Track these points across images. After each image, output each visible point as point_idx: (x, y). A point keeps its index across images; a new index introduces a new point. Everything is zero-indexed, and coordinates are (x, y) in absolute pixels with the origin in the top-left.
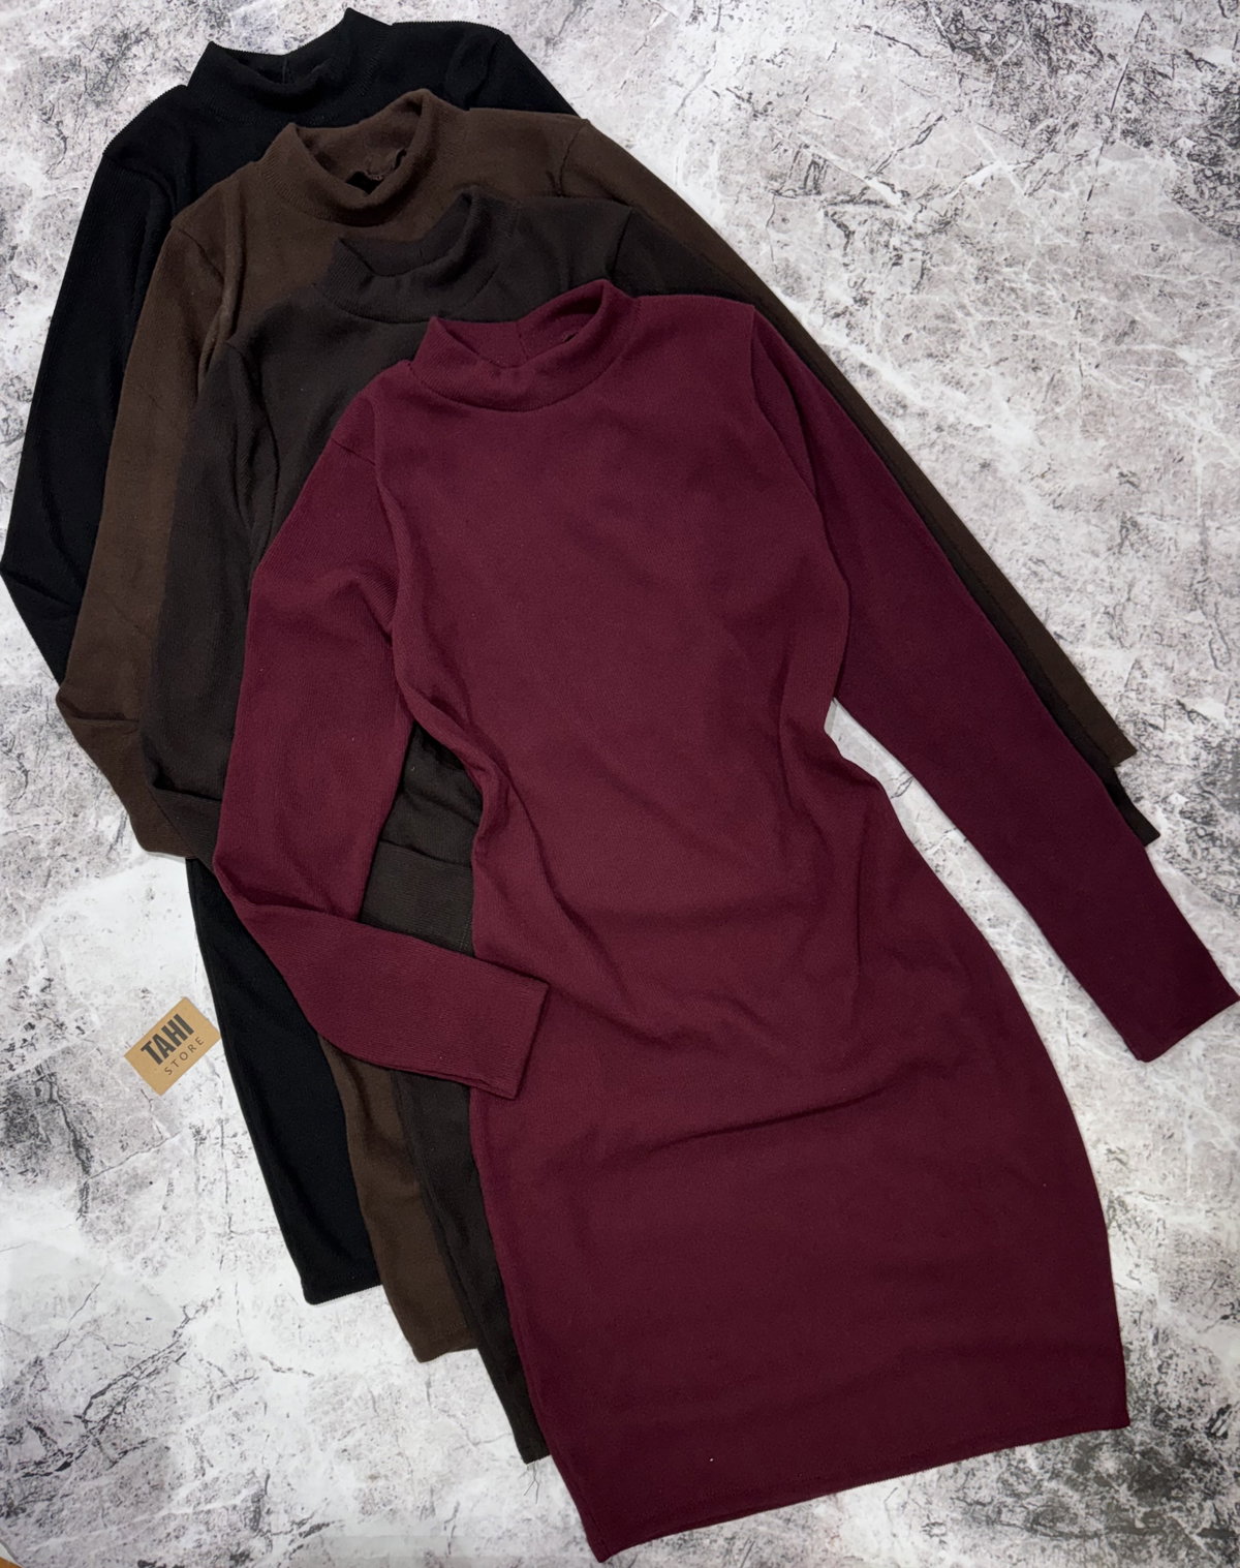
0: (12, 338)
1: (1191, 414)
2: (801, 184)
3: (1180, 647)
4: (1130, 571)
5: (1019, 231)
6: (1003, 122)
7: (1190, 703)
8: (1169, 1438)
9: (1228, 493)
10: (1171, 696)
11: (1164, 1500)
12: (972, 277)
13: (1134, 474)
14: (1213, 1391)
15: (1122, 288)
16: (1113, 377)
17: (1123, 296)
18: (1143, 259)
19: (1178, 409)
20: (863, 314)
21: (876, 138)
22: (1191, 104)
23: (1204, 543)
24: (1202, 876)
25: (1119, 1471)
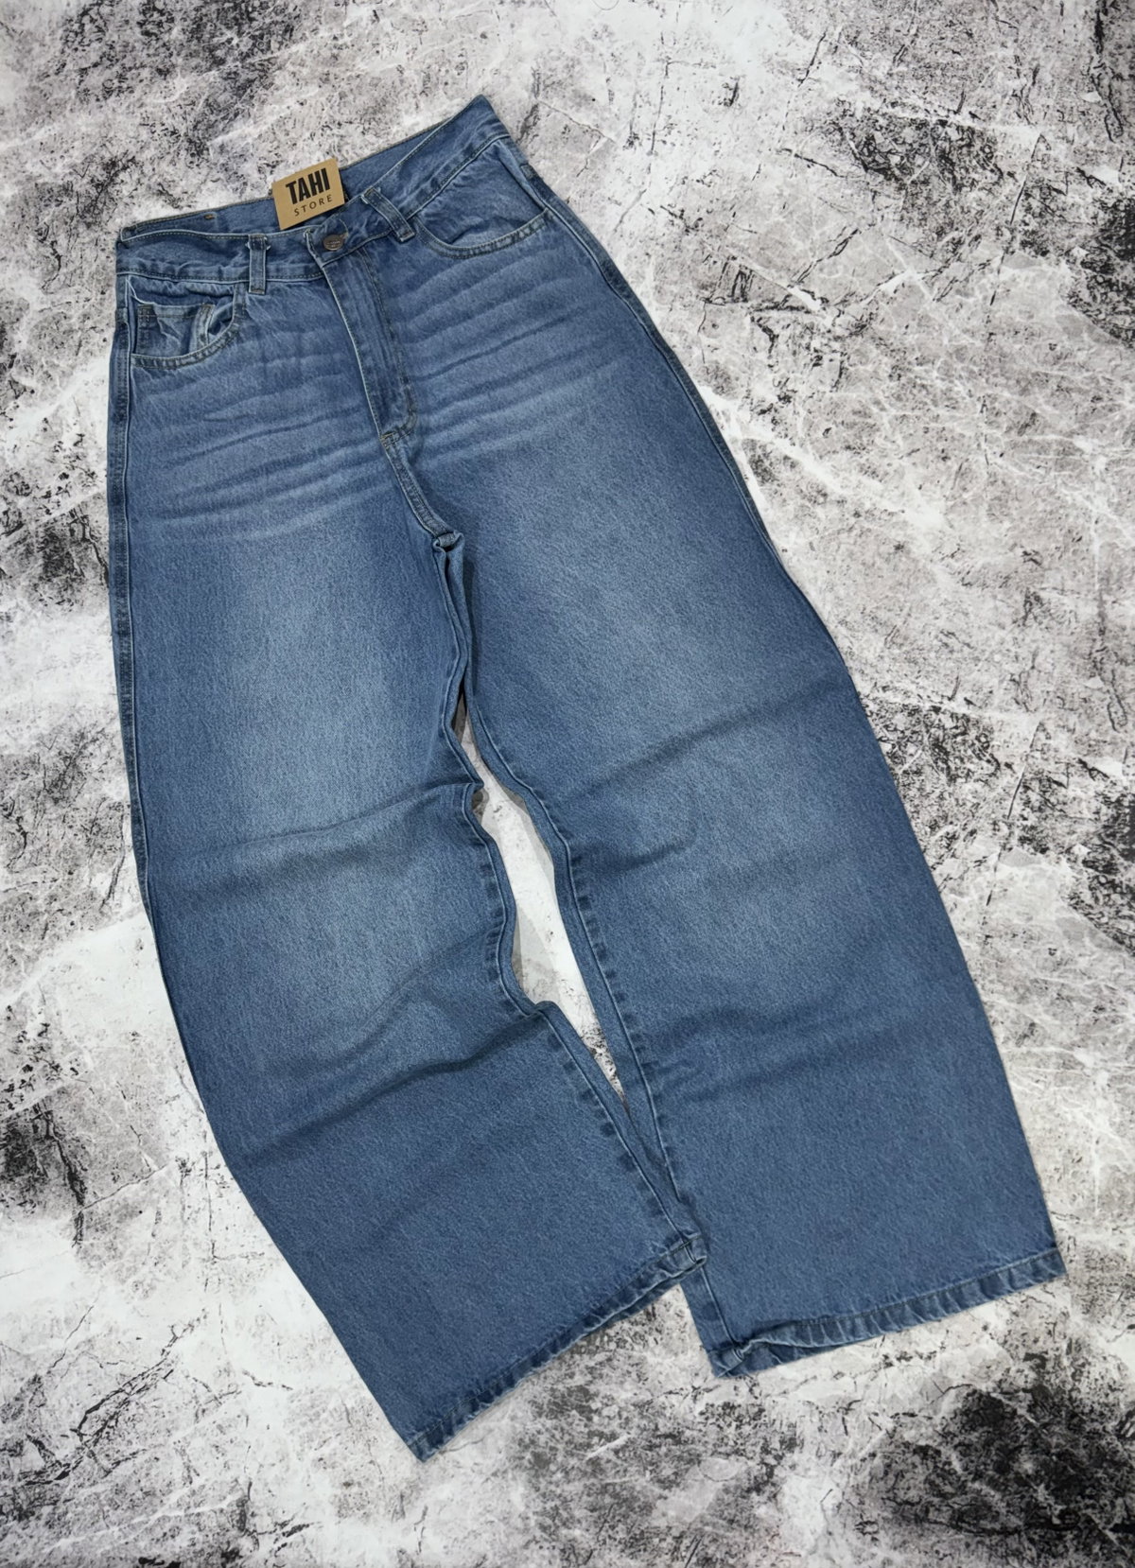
0: (11, 438)
1: (1088, 498)
2: (729, 292)
3: (1081, 710)
4: (1034, 641)
5: (929, 333)
6: (913, 235)
7: (1091, 761)
8: (1083, 1441)
9: (1122, 570)
10: (1073, 755)
11: (1079, 1498)
12: (886, 375)
13: (1037, 553)
14: (1121, 1396)
15: (1023, 384)
16: (1016, 464)
17: (1024, 391)
18: (1041, 358)
19: (1076, 493)
20: (787, 410)
21: (798, 250)
22: (1083, 216)
23: (1102, 615)
24: (1104, 920)
25: (1037, 1472)
